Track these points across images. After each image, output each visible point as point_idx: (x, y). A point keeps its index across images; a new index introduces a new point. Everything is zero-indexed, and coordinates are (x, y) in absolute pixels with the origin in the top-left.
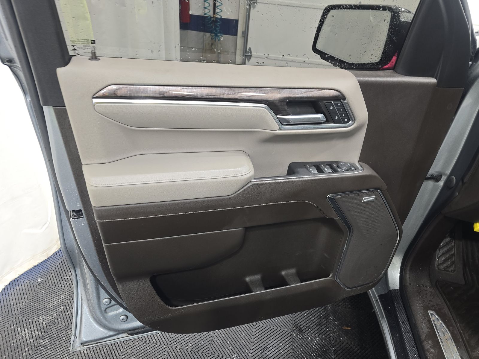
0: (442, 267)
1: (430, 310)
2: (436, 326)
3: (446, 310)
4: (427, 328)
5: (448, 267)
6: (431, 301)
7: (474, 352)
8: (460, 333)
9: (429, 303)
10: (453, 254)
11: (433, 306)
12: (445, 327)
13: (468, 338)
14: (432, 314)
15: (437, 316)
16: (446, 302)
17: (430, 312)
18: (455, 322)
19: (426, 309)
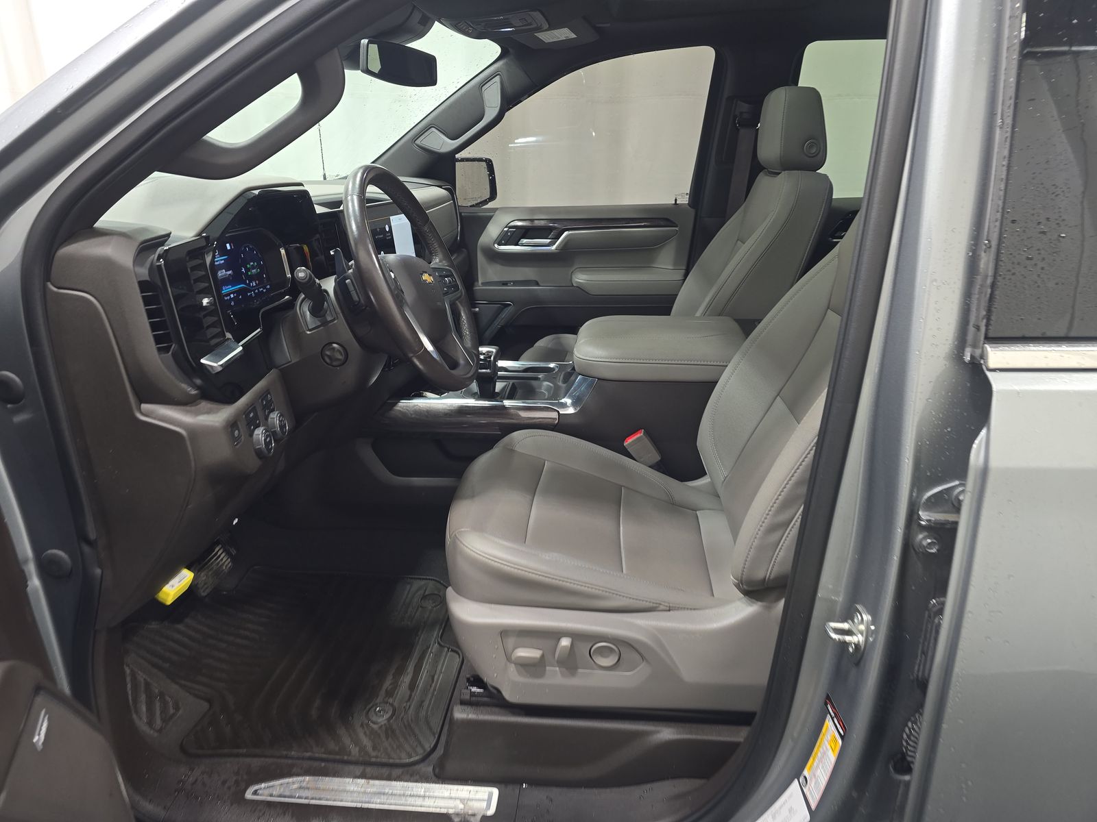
0: (158, 722)
1: (245, 791)
2: (285, 797)
3: (256, 763)
4: (285, 815)
5: (164, 710)
6: (224, 783)
7: (350, 752)
8: (310, 759)
9: (229, 788)
10: (147, 685)
11: (237, 782)
12: (290, 780)
13: (323, 750)
14: (255, 793)
15: (263, 785)
16: (237, 755)
17: (249, 795)
18: (286, 757)
19: (239, 798)
